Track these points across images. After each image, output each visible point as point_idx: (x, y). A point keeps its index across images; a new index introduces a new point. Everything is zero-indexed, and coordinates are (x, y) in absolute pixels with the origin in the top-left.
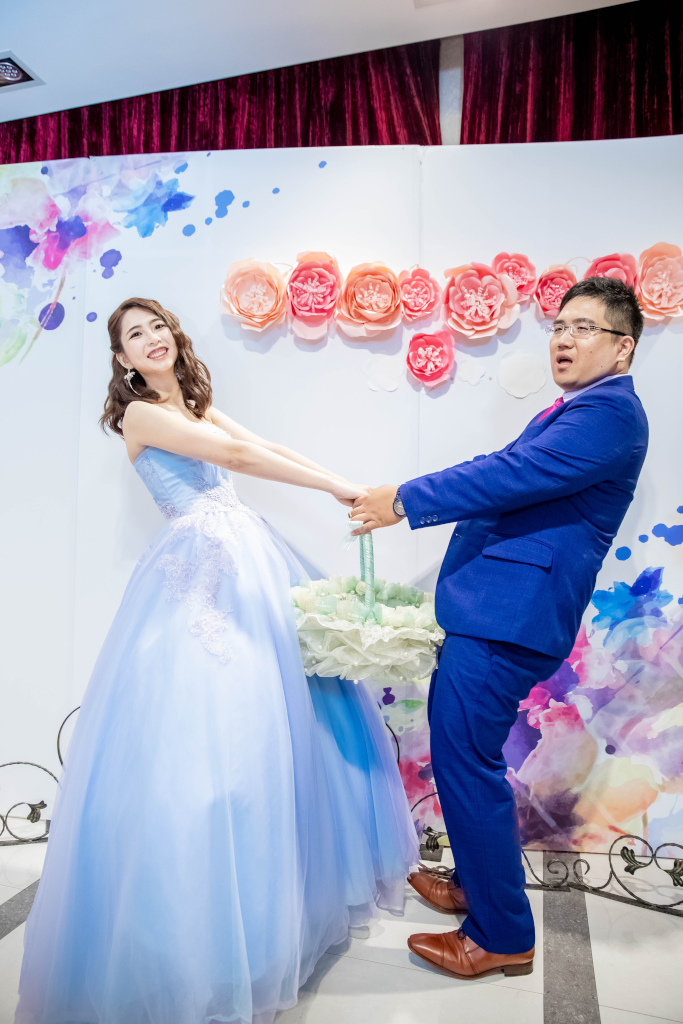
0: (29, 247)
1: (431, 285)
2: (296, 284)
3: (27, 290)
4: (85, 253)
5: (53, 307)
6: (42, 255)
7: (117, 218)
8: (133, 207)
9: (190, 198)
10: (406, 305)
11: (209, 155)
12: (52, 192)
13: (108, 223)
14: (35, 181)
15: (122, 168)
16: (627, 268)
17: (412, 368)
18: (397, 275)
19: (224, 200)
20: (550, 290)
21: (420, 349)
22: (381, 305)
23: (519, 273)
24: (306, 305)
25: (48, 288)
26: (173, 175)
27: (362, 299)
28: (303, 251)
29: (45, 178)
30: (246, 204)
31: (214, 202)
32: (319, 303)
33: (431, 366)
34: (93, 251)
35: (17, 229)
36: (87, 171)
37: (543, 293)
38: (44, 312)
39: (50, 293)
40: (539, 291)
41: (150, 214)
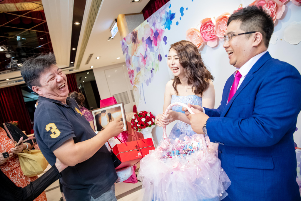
0: (151, 42)
2: (204, 31)
3: (154, 52)
4: (160, 40)
5: (159, 55)
6: (154, 43)
7: (163, 27)
8: (165, 23)
9: (175, 14)
12: (150, 26)
13: (162, 29)
14: (147, 25)
25: (157, 51)
26: (169, 9)
28: (201, 20)
29: (148, 23)
30: (187, 9)
31: (180, 12)
34: (161, 38)
35: (148, 38)
36: (154, 18)
38: (158, 57)
41: (168, 23)
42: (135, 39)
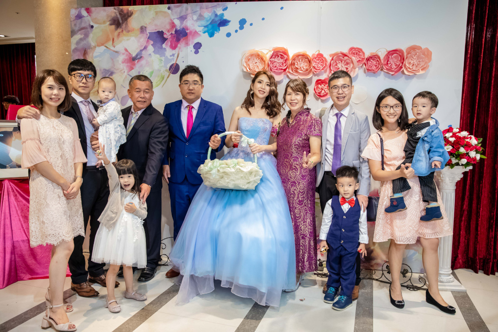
0: (164, 40)
1: (324, 59)
2: (272, 59)
3: (163, 57)
4: (187, 43)
5: (174, 65)
6: (169, 44)
7: (199, 29)
8: (205, 25)
9: (229, 22)
10: (314, 67)
11: (236, 3)
12: (172, 18)
13: (196, 31)
14: (165, 12)
15: (201, 8)
16: (401, 54)
17: (316, 92)
18: (311, 56)
19: (242, 22)
20: (370, 62)
21: (319, 85)
22: (305, 68)
23: (359, 55)
24: (276, 67)
25: (172, 57)
26: (222, 12)
27: (297, 65)
29: (169, 11)
30: (251, 24)
31: (239, 23)
32: (280, 66)
33: (323, 92)
34: (190, 43)
35: (158, 32)
36: (187, 9)
37: (367, 63)
38: (171, 67)
39: (173, 59)
40: (366, 63)
41: (213, 27)
42: (121, 21)
